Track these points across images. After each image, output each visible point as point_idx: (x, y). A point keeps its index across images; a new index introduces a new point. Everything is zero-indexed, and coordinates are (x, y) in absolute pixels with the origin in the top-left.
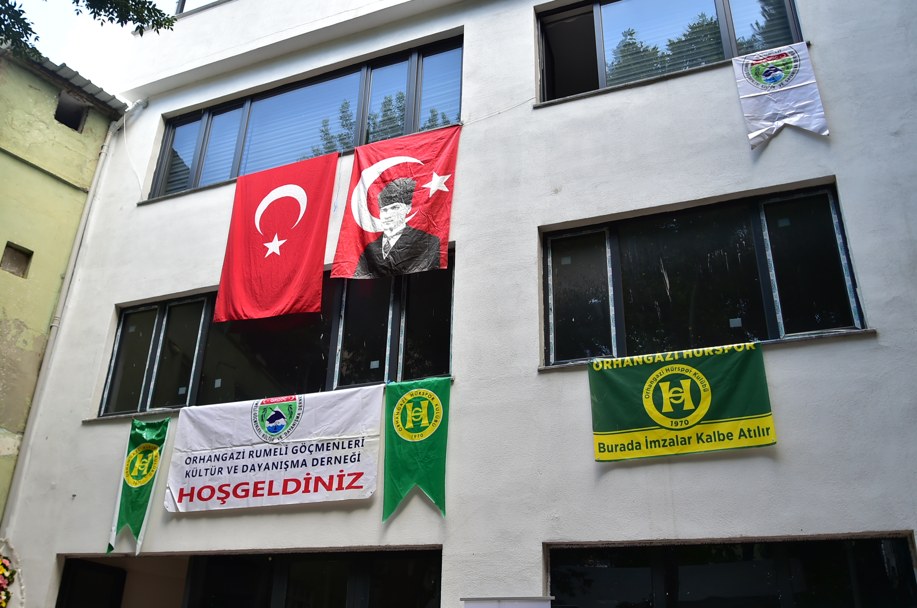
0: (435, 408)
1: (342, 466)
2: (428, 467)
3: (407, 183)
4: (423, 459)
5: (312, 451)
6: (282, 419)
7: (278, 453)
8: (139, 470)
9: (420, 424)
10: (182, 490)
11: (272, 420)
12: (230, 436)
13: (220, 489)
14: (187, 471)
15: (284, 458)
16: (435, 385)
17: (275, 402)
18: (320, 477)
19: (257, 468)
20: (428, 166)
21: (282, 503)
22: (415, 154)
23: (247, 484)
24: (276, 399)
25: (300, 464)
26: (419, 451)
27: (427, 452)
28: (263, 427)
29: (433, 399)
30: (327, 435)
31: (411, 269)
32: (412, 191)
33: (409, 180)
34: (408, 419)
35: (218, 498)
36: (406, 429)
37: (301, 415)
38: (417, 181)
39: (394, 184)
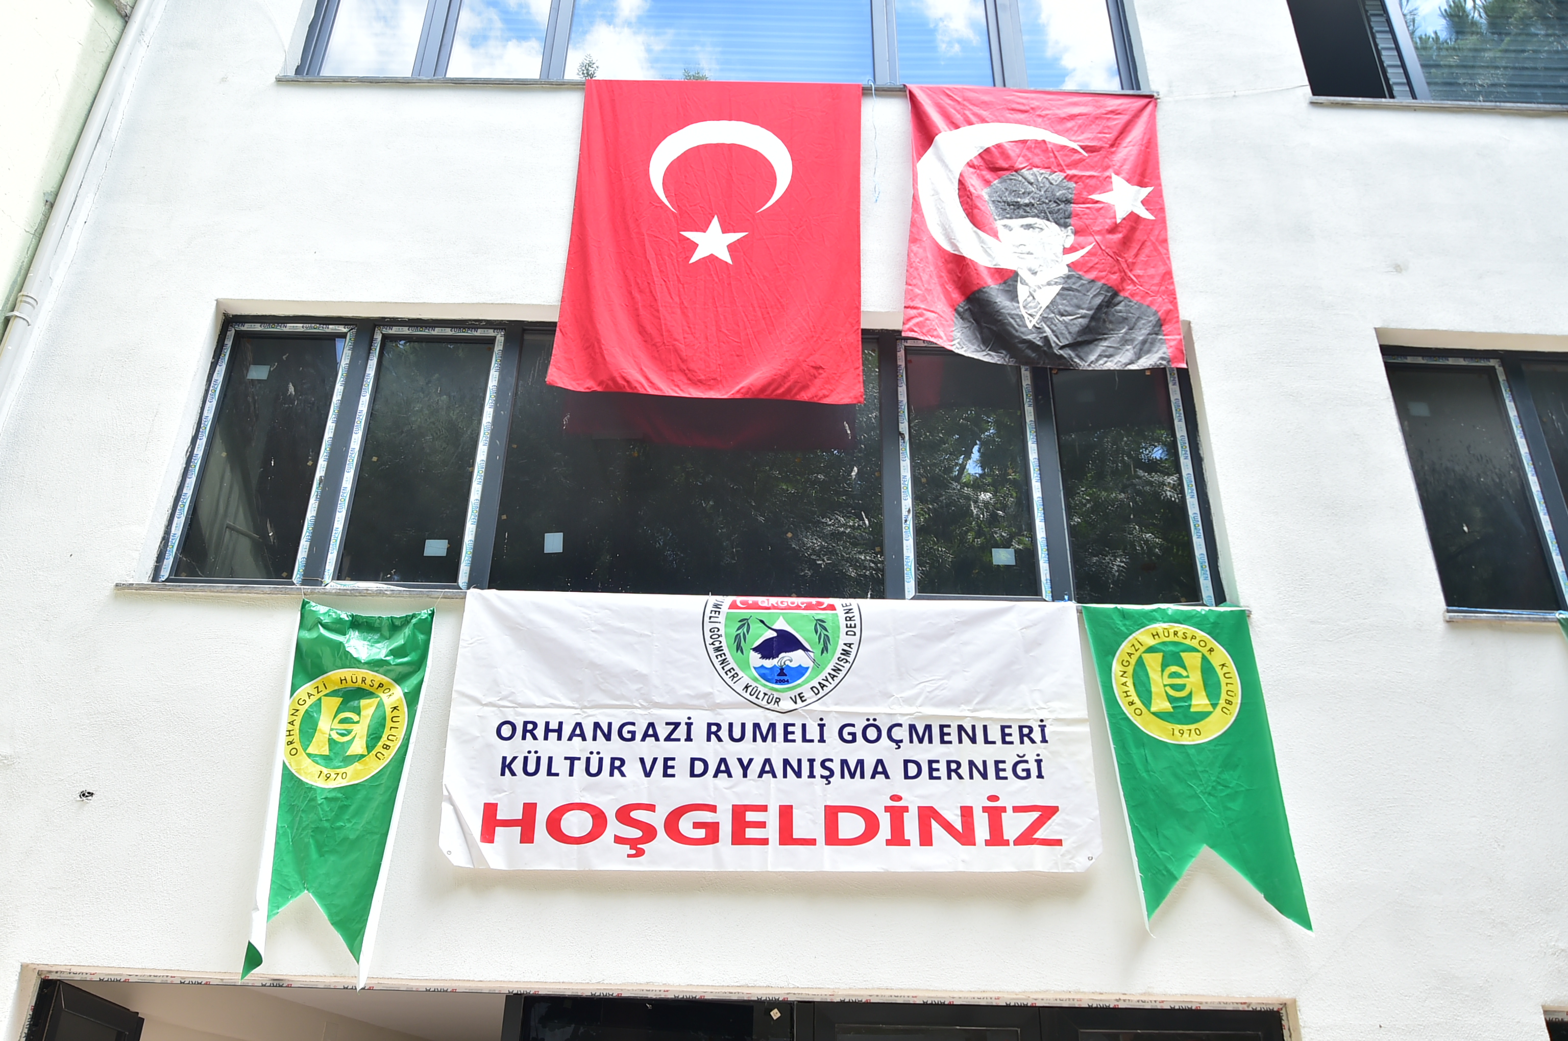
0: (1220, 673)
1: (992, 785)
2: (1229, 809)
3: (1054, 183)
4: (1213, 787)
5: (901, 741)
6: (800, 652)
7: (798, 736)
8: (331, 742)
9: (1190, 706)
10: (490, 810)
11: (767, 649)
12: (641, 678)
13: (624, 815)
14: (504, 758)
15: (818, 752)
16: (1212, 620)
17: (774, 607)
18: (931, 809)
19: (736, 770)
20: (1096, 159)
21: (827, 867)
22: (1059, 127)
23: (712, 809)
24: (773, 600)
25: (869, 771)
26: (1199, 769)
27: (1221, 772)
28: (745, 665)
29: (1211, 650)
30: (937, 705)
31: (1097, 360)
32: (1068, 202)
33: (1057, 177)
34: (1153, 689)
35: (619, 840)
36: (1154, 714)
37: (855, 647)
38: (1076, 183)
39: (1020, 178)
